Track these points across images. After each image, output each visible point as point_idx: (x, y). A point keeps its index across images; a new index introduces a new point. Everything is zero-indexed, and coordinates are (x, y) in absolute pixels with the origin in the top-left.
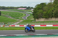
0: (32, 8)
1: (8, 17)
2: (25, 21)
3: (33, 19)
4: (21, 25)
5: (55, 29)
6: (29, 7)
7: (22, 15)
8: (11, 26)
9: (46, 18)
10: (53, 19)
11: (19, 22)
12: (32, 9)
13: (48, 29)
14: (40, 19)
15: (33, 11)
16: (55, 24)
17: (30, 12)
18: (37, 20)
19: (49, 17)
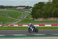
0: (31, 7)
1: (7, 16)
2: (23, 21)
3: (31, 19)
4: (19, 25)
5: (54, 29)
6: (28, 7)
7: (21, 14)
8: (9, 25)
9: (45, 18)
10: (52, 19)
11: (18, 22)
12: (31, 9)
13: (47, 29)
14: (39, 19)
15: (31, 11)
16: (54, 24)
17: (28, 11)
18: (35, 20)
19: (48, 17)
